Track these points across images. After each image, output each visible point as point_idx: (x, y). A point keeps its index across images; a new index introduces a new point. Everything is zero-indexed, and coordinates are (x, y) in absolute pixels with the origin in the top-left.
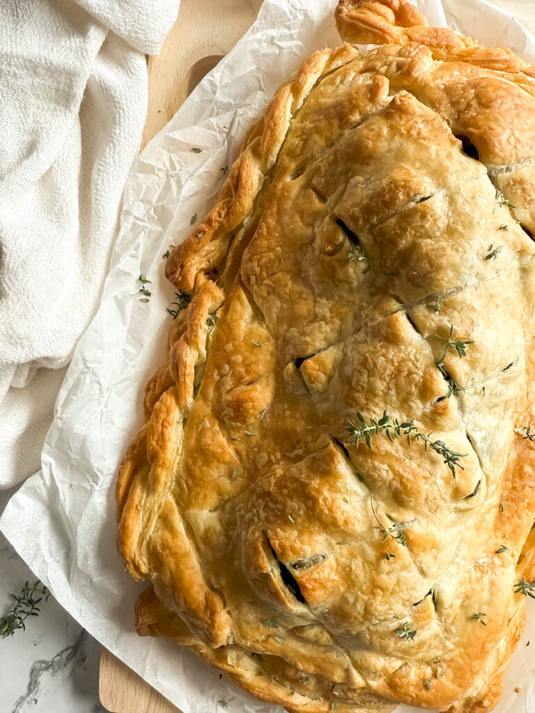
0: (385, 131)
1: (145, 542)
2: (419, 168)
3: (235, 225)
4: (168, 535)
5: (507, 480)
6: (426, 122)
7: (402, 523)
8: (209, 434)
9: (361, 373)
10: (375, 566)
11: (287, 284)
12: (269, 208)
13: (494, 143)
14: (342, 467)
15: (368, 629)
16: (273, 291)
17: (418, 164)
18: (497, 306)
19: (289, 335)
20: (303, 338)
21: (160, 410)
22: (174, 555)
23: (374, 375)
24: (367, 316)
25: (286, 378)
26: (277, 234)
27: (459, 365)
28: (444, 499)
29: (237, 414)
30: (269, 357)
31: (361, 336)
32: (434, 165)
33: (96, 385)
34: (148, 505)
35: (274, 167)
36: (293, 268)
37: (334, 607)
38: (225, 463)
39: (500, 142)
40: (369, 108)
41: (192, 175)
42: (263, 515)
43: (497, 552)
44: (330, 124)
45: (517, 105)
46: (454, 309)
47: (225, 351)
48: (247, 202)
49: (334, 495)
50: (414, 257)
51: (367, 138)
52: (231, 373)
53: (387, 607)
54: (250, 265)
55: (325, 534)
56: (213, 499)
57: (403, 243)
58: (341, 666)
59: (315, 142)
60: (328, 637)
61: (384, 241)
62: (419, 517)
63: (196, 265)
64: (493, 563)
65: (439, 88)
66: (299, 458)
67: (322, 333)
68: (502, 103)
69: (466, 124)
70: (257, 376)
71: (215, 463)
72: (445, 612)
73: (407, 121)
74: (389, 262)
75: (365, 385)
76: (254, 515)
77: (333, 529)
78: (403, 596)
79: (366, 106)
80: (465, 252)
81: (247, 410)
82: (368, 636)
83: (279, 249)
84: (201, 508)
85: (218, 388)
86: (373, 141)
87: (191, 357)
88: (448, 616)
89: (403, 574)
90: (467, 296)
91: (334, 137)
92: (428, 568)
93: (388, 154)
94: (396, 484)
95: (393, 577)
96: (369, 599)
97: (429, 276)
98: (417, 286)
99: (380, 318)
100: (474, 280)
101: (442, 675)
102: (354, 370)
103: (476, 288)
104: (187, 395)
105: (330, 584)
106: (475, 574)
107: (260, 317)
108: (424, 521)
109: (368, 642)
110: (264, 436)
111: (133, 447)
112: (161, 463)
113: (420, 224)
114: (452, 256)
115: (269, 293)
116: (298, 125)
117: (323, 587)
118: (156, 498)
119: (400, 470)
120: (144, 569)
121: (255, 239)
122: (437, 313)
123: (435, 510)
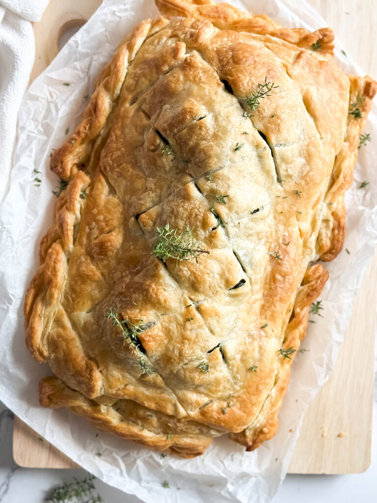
0: (182, 78)
1: (45, 337)
2: (199, 101)
3: (95, 135)
4: (60, 330)
5: (266, 284)
6: (204, 72)
7: (198, 302)
8: (84, 265)
9: (170, 217)
10: (184, 327)
11: (129, 171)
12: (117, 124)
13: (239, 85)
14: (162, 271)
15: (183, 368)
16: (120, 175)
17: (198, 99)
18: (244, 177)
19: (131, 201)
20: (139, 202)
21: (52, 253)
22: (66, 340)
23: (177, 218)
24: (174, 186)
25: (130, 227)
26: (122, 140)
27: (223, 210)
28: (220, 287)
29: (101, 250)
30: (120, 215)
31: (171, 198)
32: (207, 98)
33: (9, 239)
34: (47, 313)
35: (119, 97)
36: (133, 161)
37: (162, 355)
38: (96, 281)
39: (243, 84)
40: (173, 62)
41: (65, 102)
42: (119, 305)
43: (262, 328)
44: (151, 71)
45: (255, 61)
46: (219, 179)
47: (92, 214)
48: (102, 119)
49: (158, 287)
50: (197, 151)
51: (171, 82)
52: (97, 226)
53: (192, 351)
54: (106, 159)
55: (154, 310)
56: (88, 305)
57: (191, 143)
58: (170, 401)
59: (142, 83)
60: (161, 379)
61: (182, 143)
62: (207, 298)
63: (71, 161)
64: (260, 334)
65: (213, 50)
66: (138, 272)
67: (150, 198)
68: (246, 61)
69: (226, 74)
70: (113, 227)
71: (89, 282)
72: (231, 362)
73: (194, 72)
74: (185, 155)
75: (173, 224)
76: (114, 307)
77: (158, 306)
78: (201, 345)
79: (171, 61)
80: (223, 148)
81: (107, 247)
82: (183, 372)
83: (123, 149)
84: (81, 310)
85: (88, 237)
86: (175, 84)
87: (71, 219)
88: (233, 365)
89: (199, 330)
90: (225, 172)
91: (154, 79)
92: (214, 328)
93: (183, 92)
94: (192, 278)
95: (194, 333)
96: (181, 347)
97: (205, 161)
98: (199, 167)
99: (181, 187)
100: (229, 163)
101: (233, 406)
102: (167, 216)
103: (230, 167)
104: (69, 243)
105: (158, 338)
106: (248, 340)
107: (114, 192)
108: (210, 300)
109: (183, 376)
110: (118, 263)
111: (34, 280)
112: (54, 285)
113: (199, 132)
114: (216, 150)
115: (118, 177)
116: (133, 71)
117: (155, 340)
118: (52, 308)
119: (194, 270)
120: (46, 353)
121: (109, 143)
122: (209, 181)
123: (216, 293)
